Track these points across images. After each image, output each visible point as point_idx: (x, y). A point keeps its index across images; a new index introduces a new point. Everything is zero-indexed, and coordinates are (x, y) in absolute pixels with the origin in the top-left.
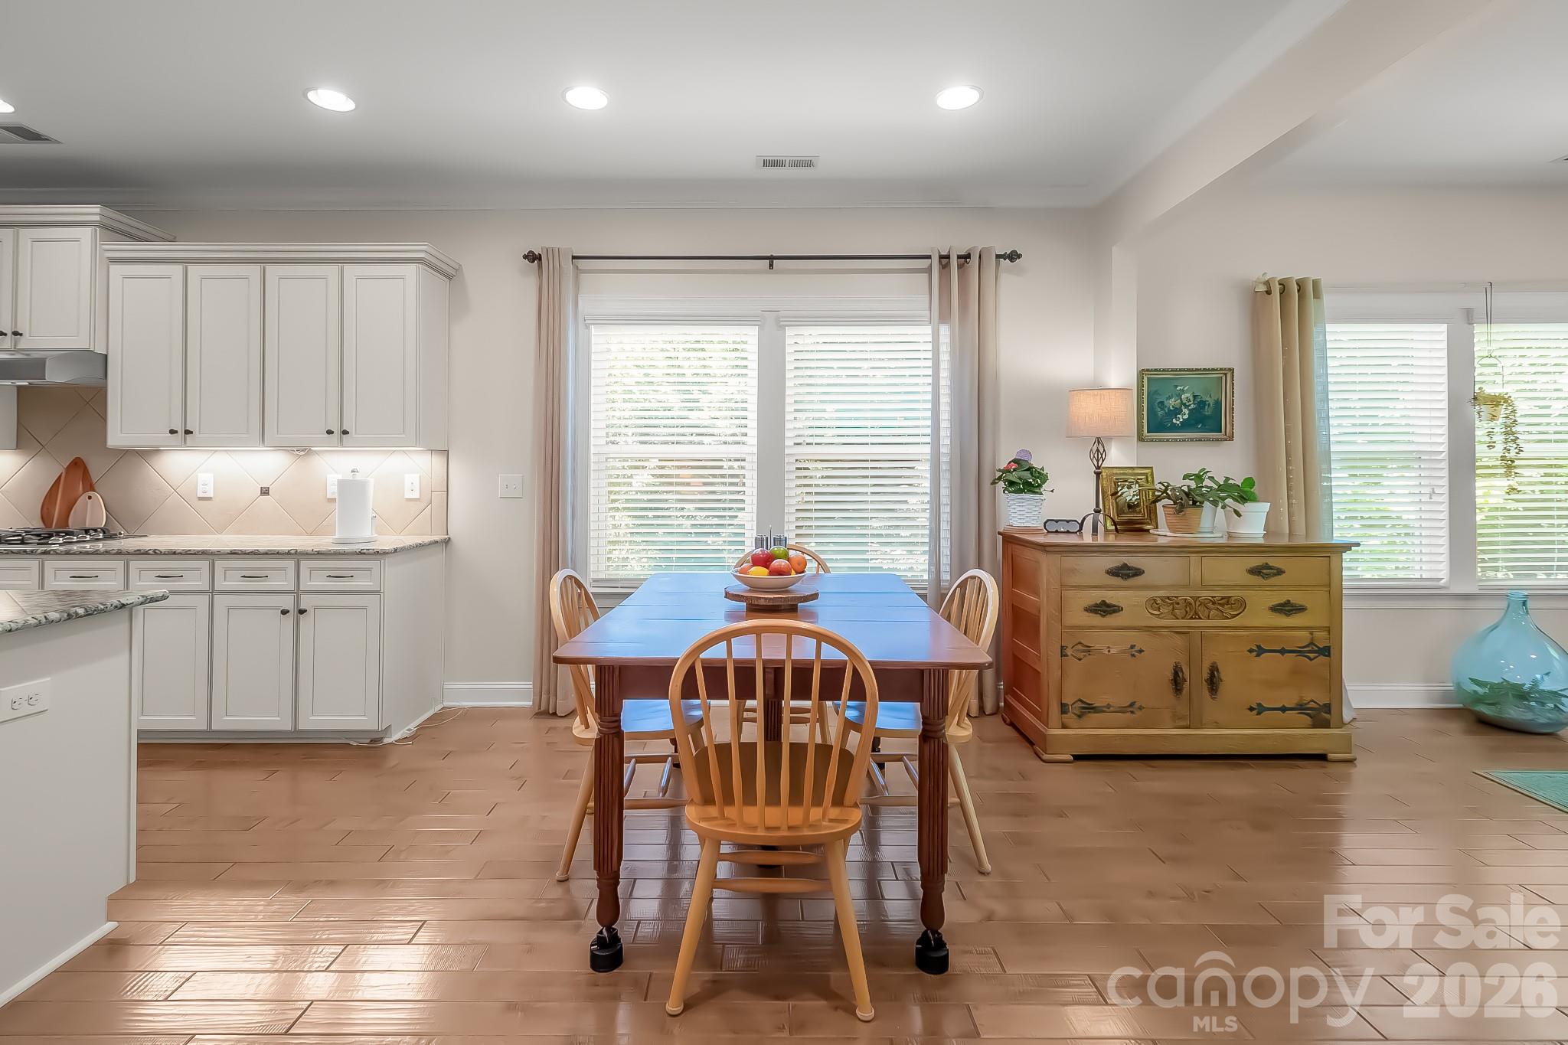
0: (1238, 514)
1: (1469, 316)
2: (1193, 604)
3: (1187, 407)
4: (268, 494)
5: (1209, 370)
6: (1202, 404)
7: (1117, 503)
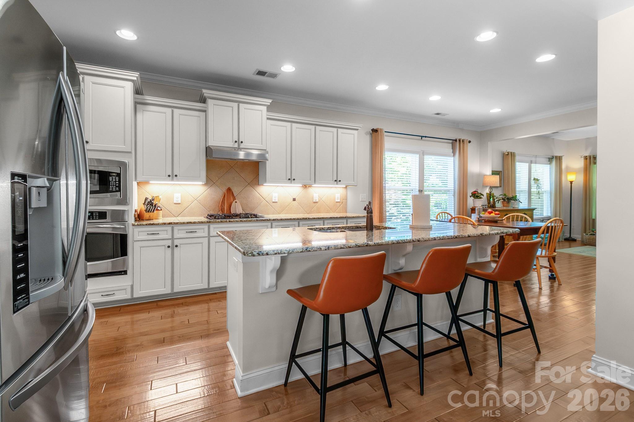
1: (531, 162)
4: (295, 200)
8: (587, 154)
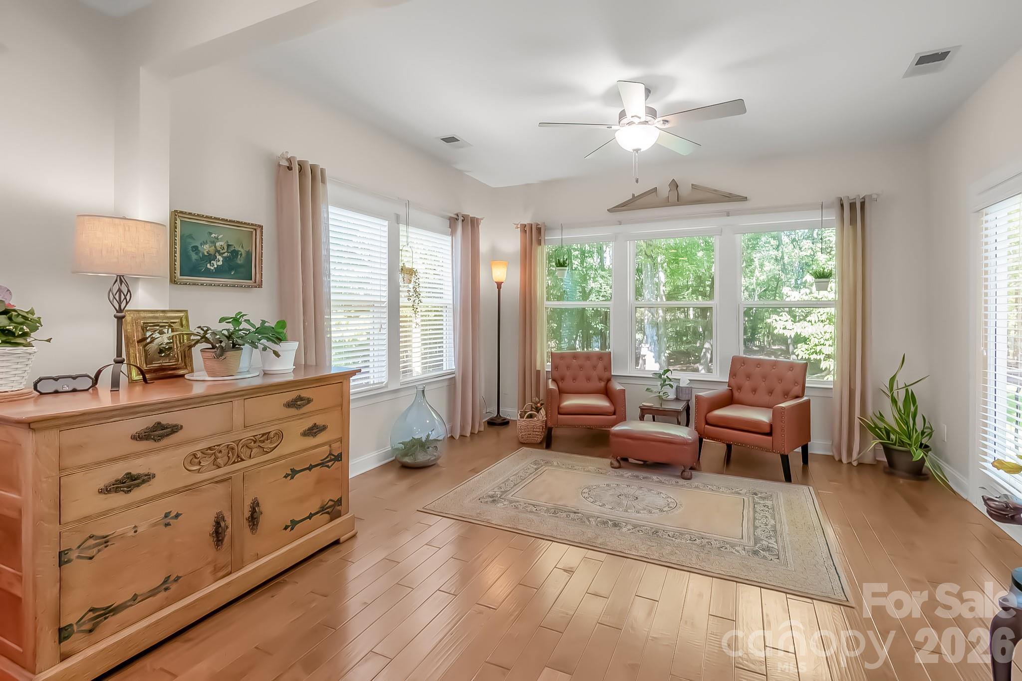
0: (277, 354)
1: (398, 219)
2: (236, 448)
3: (221, 254)
5: (242, 223)
6: (235, 253)
7: (146, 352)
8: (526, 222)
